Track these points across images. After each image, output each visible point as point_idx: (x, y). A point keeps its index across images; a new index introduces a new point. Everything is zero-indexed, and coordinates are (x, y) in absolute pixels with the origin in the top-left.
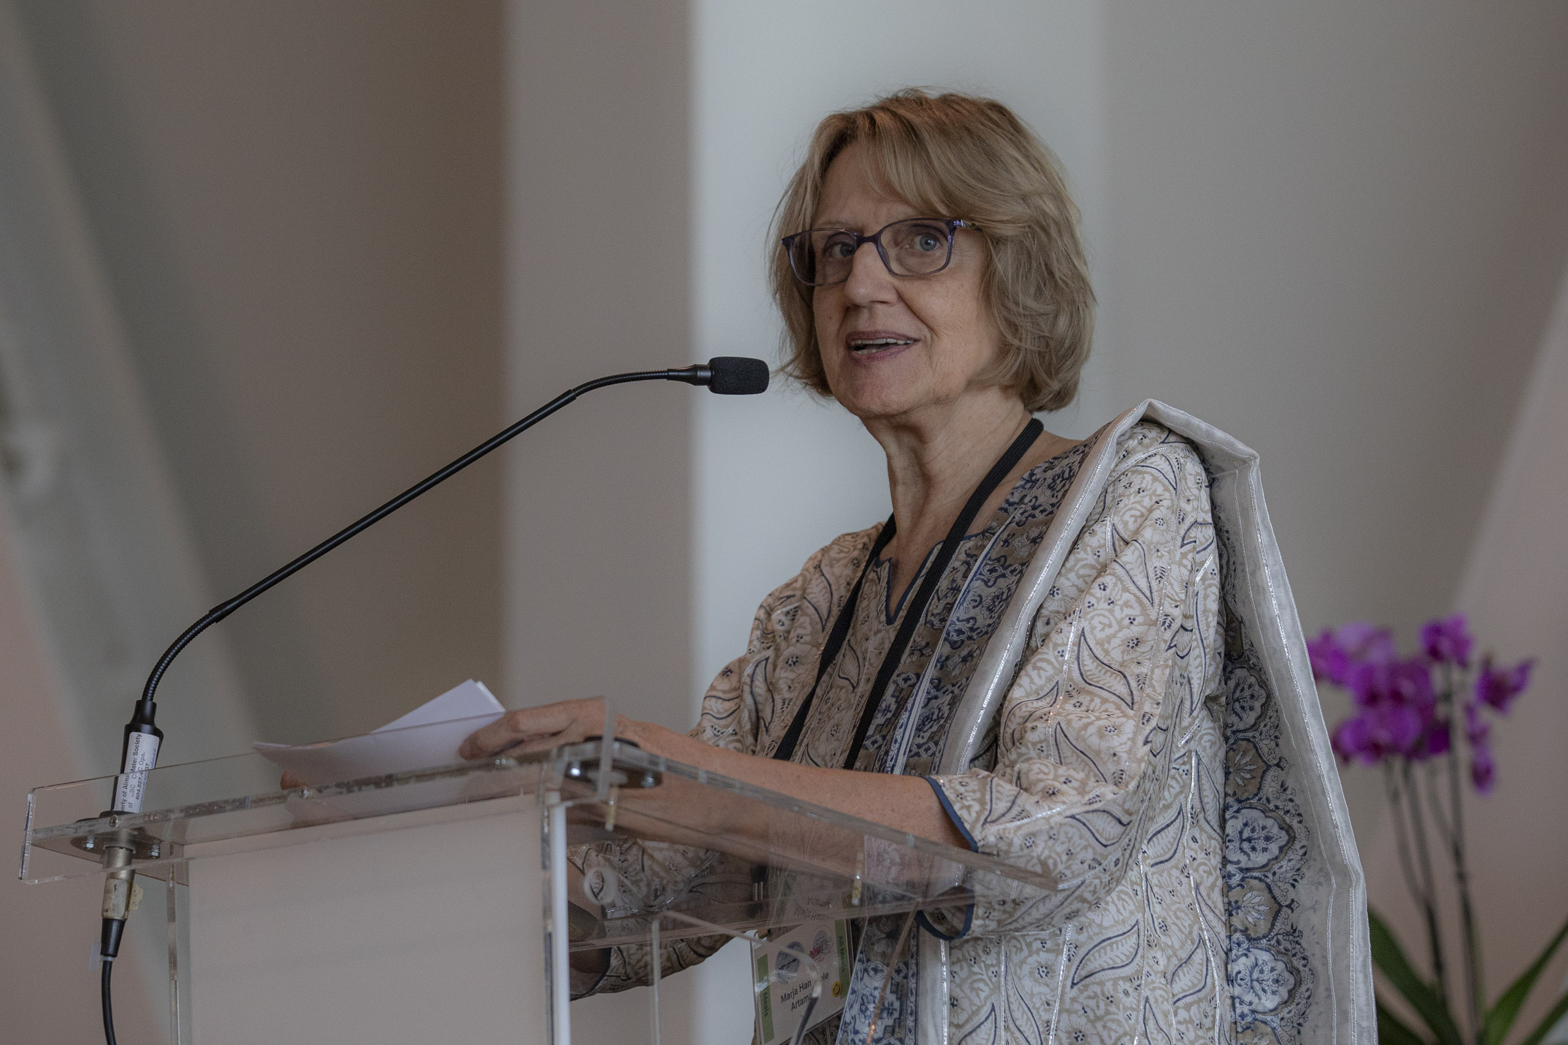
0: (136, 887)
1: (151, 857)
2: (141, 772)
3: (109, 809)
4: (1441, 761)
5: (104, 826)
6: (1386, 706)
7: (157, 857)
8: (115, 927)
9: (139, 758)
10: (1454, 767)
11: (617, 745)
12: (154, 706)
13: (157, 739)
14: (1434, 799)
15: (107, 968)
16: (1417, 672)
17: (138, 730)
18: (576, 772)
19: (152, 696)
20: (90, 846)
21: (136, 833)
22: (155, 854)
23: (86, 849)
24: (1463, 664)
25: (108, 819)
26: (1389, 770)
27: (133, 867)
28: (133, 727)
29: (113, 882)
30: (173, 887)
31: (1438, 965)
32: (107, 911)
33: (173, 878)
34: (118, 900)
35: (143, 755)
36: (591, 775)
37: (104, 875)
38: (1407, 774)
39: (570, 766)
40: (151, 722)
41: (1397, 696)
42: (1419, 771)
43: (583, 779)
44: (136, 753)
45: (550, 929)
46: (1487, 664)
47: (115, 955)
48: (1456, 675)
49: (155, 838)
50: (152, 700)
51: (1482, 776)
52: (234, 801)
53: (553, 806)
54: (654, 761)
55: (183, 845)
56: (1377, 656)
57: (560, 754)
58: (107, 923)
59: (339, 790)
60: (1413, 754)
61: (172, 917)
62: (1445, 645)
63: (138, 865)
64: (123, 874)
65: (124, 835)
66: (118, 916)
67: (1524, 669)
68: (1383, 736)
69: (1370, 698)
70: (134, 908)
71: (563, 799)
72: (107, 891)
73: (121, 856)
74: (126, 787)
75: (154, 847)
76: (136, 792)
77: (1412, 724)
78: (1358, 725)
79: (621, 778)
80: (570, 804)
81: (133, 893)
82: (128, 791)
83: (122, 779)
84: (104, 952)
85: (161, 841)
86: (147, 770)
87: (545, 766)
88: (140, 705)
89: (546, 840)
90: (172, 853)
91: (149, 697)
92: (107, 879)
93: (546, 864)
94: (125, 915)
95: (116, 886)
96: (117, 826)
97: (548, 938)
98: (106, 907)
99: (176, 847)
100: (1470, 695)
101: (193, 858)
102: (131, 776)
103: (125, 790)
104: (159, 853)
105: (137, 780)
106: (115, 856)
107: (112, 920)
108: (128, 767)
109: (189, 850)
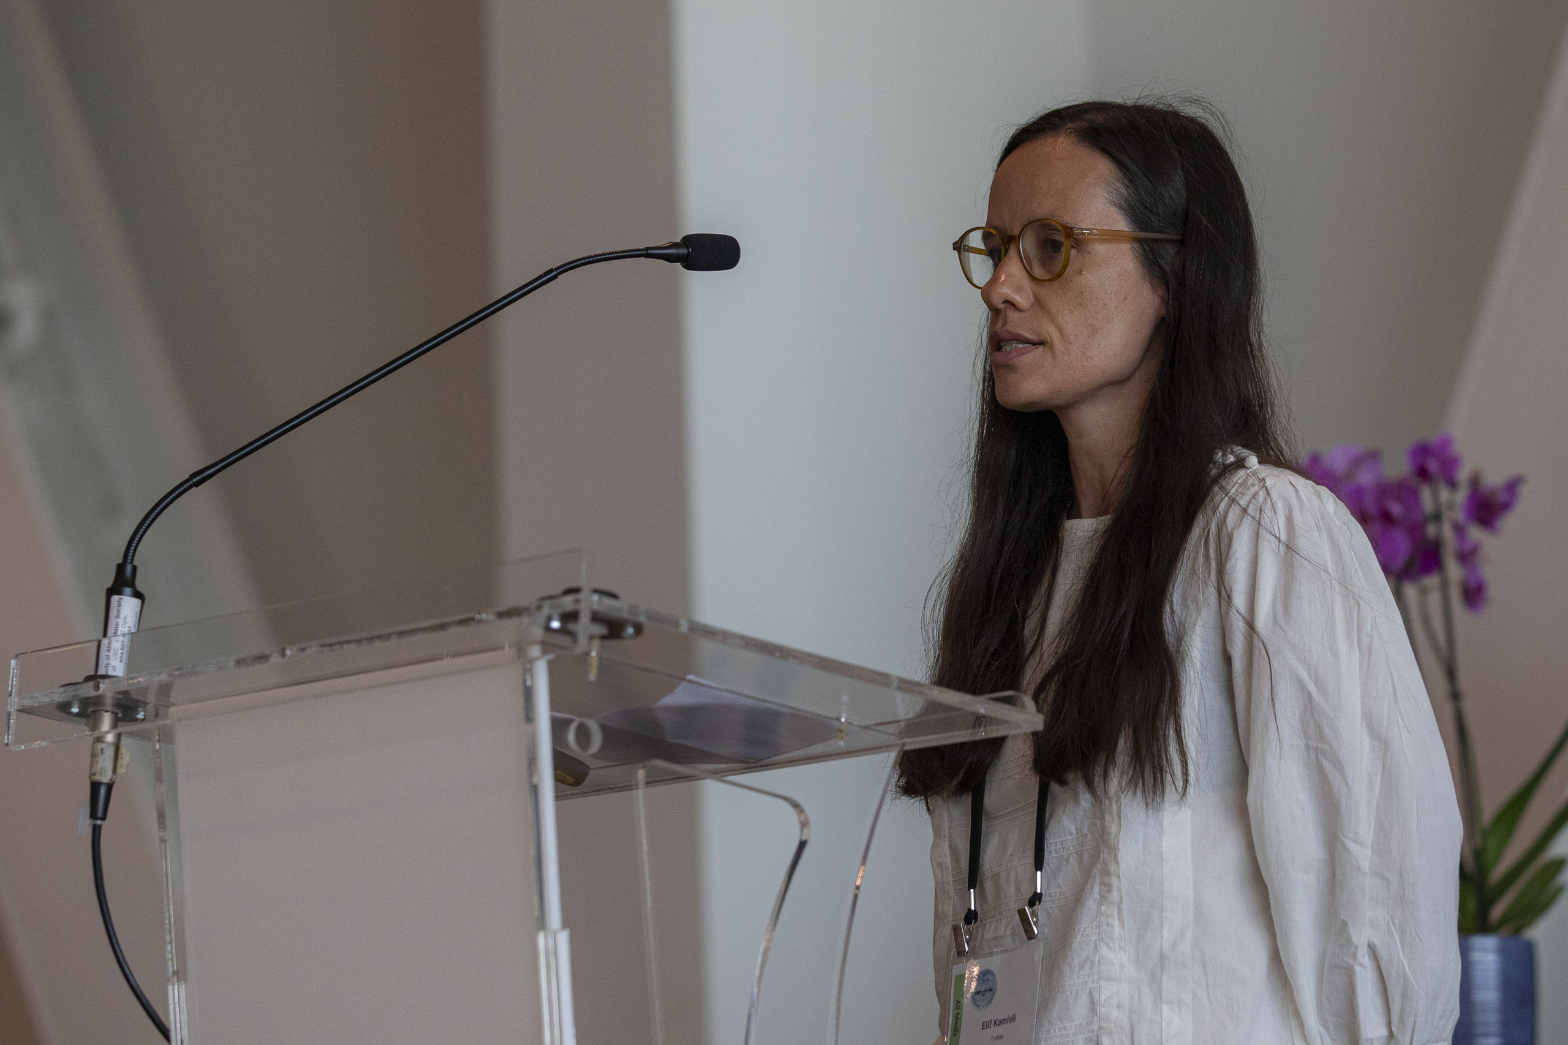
0: (123, 750)
1: (136, 720)
2: (124, 635)
3: (92, 673)
4: (1432, 581)
5: (88, 690)
6: (1376, 527)
7: (143, 720)
8: (103, 791)
9: (121, 621)
10: (1444, 586)
11: (595, 597)
12: (135, 568)
13: (139, 601)
14: (1426, 620)
15: (96, 832)
16: (1406, 492)
17: (120, 593)
18: (555, 624)
19: (132, 559)
20: (75, 710)
21: (121, 696)
22: (140, 716)
23: (71, 713)
24: (1452, 484)
25: (91, 684)
28: (115, 590)
29: (99, 746)
30: (160, 748)
32: (94, 774)
33: (159, 741)
34: (105, 762)
35: (125, 618)
37: (90, 740)
39: (549, 619)
40: (131, 584)
41: (1385, 517)
42: (1412, 590)
43: (564, 631)
44: (117, 617)
45: (535, 782)
46: (1475, 481)
47: (104, 818)
48: (1445, 495)
49: (139, 701)
50: (132, 562)
51: (1474, 594)
53: (535, 659)
54: (633, 609)
55: (169, 707)
56: (1365, 478)
57: (539, 608)
58: (95, 786)
59: (320, 649)
60: (1406, 574)
61: (159, 779)
62: (1433, 466)
63: (124, 728)
64: (110, 738)
65: (109, 700)
66: (105, 779)
67: (1513, 486)
70: (121, 771)
71: (545, 652)
72: (94, 755)
73: (107, 720)
74: (109, 650)
75: (140, 709)
76: (119, 655)
77: (1402, 546)
79: (600, 630)
80: (550, 656)
81: (120, 756)
82: (111, 654)
83: (105, 642)
84: (93, 815)
85: (146, 704)
86: (130, 633)
87: (526, 620)
88: (121, 568)
89: (528, 694)
90: (157, 715)
91: (129, 561)
92: (94, 743)
93: (529, 717)
94: (111, 779)
95: (102, 749)
96: (101, 689)
97: (535, 790)
98: (93, 771)
99: (161, 708)
100: (1460, 515)
101: (179, 720)
102: (113, 639)
103: (108, 654)
104: (145, 715)
105: (120, 644)
106: (101, 720)
107: (100, 783)
108: (111, 631)
109: (174, 712)
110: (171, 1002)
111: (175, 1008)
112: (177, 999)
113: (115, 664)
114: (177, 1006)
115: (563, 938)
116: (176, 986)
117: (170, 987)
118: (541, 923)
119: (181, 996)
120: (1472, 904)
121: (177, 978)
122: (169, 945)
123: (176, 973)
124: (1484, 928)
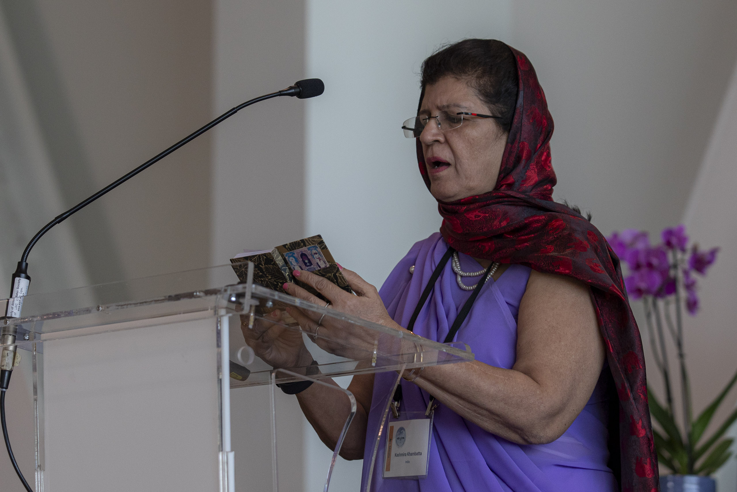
0: (18, 355)
1: (25, 339)
2: (20, 297)
3: (4, 316)
4: (672, 298)
5: (1, 324)
6: (644, 270)
7: (28, 340)
8: (7, 374)
9: (19, 290)
10: (678, 301)
11: (254, 286)
12: (27, 264)
13: (29, 281)
14: (668, 317)
15: (3, 394)
16: (661, 254)
17: (19, 276)
18: (233, 299)
19: (26, 260)
21: (17, 328)
22: (27, 338)
24: (683, 250)
25: (3, 321)
26: (646, 302)
27: (16, 344)
28: (17, 274)
29: (6, 352)
30: (36, 354)
32: (3, 366)
33: (35, 350)
34: (9, 360)
35: (22, 289)
36: (241, 300)
37: (2, 348)
38: (655, 305)
39: (231, 296)
40: (25, 272)
41: (650, 265)
42: (661, 303)
43: (237, 302)
44: (18, 288)
45: (220, 377)
46: (695, 249)
47: (7, 388)
48: (679, 255)
49: (26, 330)
51: (692, 305)
52: (65, 312)
53: (222, 316)
54: (273, 294)
55: (41, 334)
56: (640, 246)
57: (226, 290)
58: (3, 372)
59: (117, 307)
60: (658, 294)
61: (35, 369)
62: (674, 240)
63: (18, 343)
64: (11, 348)
65: (12, 329)
66: (8, 369)
67: (713, 253)
68: (643, 285)
69: (637, 267)
70: (16, 365)
71: (227, 313)
72: (3, 356)
73: (10, 339)
75: (26, 334)
76: (18, 307)
77: (658, 280)
78: (631, 280)
79: (255, 302)
80: (230, 315)
81: (16, 357)
83: (11, 300)
84: (1, 386)
85: (30, 332)
86: (24, 296)
87: (219, 296)
88: (20, 264)
89: (219, 333)
90: (35, 338)
91: (24, 261)
92: (3, 350)
93: (219, 344)
94: (12, 368)
95: (8, 353)
96: (8, 324)
97: (220, 381)
98: (3, 364)
99: (37, 335)
100: (686, 265)
101: (45, 340)
102: (15, 299)
103: (13, 306)
104: (29, 338)
105: (18, 301)
106: (7, 339)
107: (5, 371)
108: (14, 295)
109: (43, 336)
110: (36, 480)
111: (38, 484)
113: (15, 312)
115: (231, 456)
116: (39, 473)
117: (36, 473)
118: (221, 448)
119: (41, 478)
120: (686, 460)
121: (40, 469)
122: (36, 453)
123: (39, 466)
124: (691, 472)
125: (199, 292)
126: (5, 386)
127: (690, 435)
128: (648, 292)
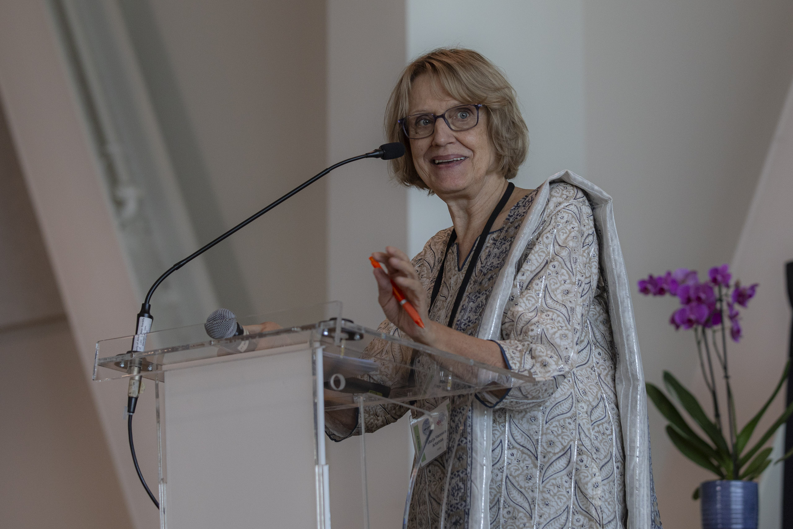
0: (142, 383)
1: (148, 370)
2: (144, 334)
3: (130, 350)
4: (718, 327)
5: (128, 357)
6: (694, 304)
7: (151, 371)
8: (133, 400)
9: (143, 328)
10: (723, 329)
11: (343, 322)
12: (150, 306)
13: (150, 320)
14: (715, 344)
15: (130, 418)
16: (707, 289)
17: (143, 316)
18: (326, 333)
19: (149, 302)
20: (122, 366)
21: (141, 360)
22: (150, 369)
23: (120, 367)
24: (728, 286)
25: (129, 354)
26: (696, 330)
28: (141, 315)
29: (133, 381)
30: (158, 383)
31: (717, 415)
32: (130, 393)
33: (158, 380)
34: (135, 388)
35: (145, 327)
36: (333, 334)
37: (129, 379)
38: (704, 332)
39: (324, 331)
40: (148, 312)
41: (699, 299)
42: (709, 332)
43: (329, 336)
44: (142, 326)
45: (316, 401)
46: (737, 285)
47: (133, 412)
48: (724, 290)
49: (149, 362)
50: (149, 303)
51: (736, 334)
52: (183, 346)
53: (317, 348)
54: (360, 329)
55: (162, 365)
56: (690, 283)
57: (319, 326)
58: (130, 399)
59: (226, 341)
60: (706, 325)
61: (157, 396)
62: (719, 278)
63: (143, 374)
64: (137, 378)
65: (137, 361)
66: (135, 396)
67: (753, 288)
68: (693, 317)
69: (687, 301)
70: (141, 392)
71: (321, 345)
72: (130, 385)
73: (136, 370)
74: (138, 340)
75: (150, 366)
76: (142, 343)
77: (705, 312)
78: (682, 311)
79: (345, 336)
80: (324, 347)
81: (141, 385)
82: (139, 342)
83: (136, 337)
84: (129, 411)
85: (153, 364)
86: (147, 333)
87: (314, 331)
88: (144, 305)
89: (314, 363)
90: (157, 369)
91: (147, 302)
92: (130, 380)
93: (314, 373)
94: (137, 395)
95: (134, 383)
96: (133, 357)
98: (130, 392)
99: (159, 367)
100: (730, 300)
101: (166, 371)
102: (140, 336)
103: (138, 342)
104: (152, 369)
105: (143, 337)
106: (133, 370)
107: (132, 397)
108: (139, 332)
109: (164, 368)
110: (160, 490)
111: (161, 494)
112: (162, 491)
114: (162, 493)
115: (326, 468)
116: (162, 485)
117: (160, 485)
118: (317, 462)
119: (164, 489)
120: (732, 467)
121: (163, 482)
122: (160, 468)
123: (163, 479)
124: (737, 477)
125: (297, 327)
126: (132, 410)
127: (735, 446)
128: (698, 322)
